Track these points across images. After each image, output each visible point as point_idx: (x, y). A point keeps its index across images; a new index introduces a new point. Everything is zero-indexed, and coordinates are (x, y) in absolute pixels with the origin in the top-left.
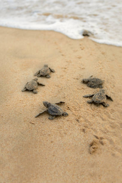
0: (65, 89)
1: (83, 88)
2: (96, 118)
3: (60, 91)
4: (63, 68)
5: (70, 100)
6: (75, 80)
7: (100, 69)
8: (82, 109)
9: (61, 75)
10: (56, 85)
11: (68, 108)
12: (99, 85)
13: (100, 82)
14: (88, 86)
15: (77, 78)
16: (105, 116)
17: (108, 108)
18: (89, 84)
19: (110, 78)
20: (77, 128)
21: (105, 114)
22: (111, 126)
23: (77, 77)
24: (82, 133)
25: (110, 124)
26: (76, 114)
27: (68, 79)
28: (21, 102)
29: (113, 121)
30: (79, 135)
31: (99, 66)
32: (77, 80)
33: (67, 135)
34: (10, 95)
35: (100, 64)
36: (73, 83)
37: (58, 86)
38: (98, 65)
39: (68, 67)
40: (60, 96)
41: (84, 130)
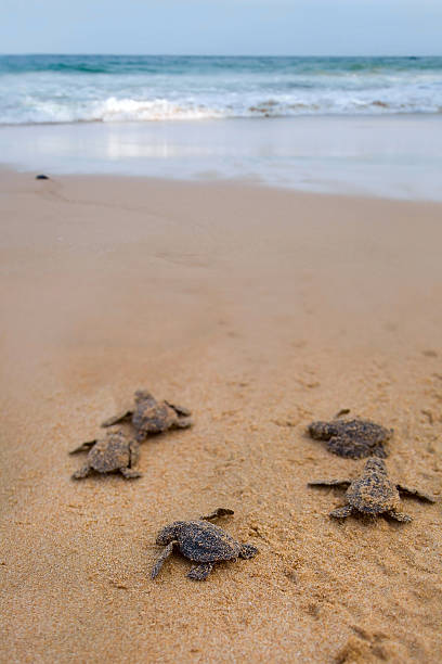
0: (242, 460)
1: (311, 459)
2: (361, 568)
3: (224, 469)
4: (234, 383)
5: (260, 503)
6: (282, 428)
7: (379, 386)
8: (308, 535)
9: (226, 410)
10: (206, 450)
11: (256, 529)
12: (375, 445)
13: (377, 436)
14: (328, 450)
15: (289, 421)
16: (392, 561)
17: (406, 530)
18: (334, 442)
19: (417, 419)
20: (289, 600)
21: (394, 551)
22: (415, 594)
23: (290, 418)
24: (307, 619)
25: (412, 589)
26: (283, 552)
27: (254, 423)
28: (74, 510)
29: (423, 577)
30: (298, 625)
31: (376, 376)
32: (288, 428)
33: (250, 628)
34: (31, 487)
35: (380, 368)
36: (273, 439)
37: (215, 452)
38: (372, 370)
39: (252, 380)
40: (225, 487)
41: (313, 610)
